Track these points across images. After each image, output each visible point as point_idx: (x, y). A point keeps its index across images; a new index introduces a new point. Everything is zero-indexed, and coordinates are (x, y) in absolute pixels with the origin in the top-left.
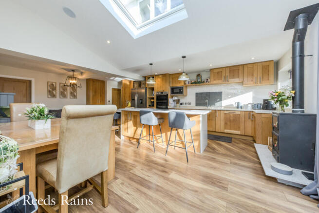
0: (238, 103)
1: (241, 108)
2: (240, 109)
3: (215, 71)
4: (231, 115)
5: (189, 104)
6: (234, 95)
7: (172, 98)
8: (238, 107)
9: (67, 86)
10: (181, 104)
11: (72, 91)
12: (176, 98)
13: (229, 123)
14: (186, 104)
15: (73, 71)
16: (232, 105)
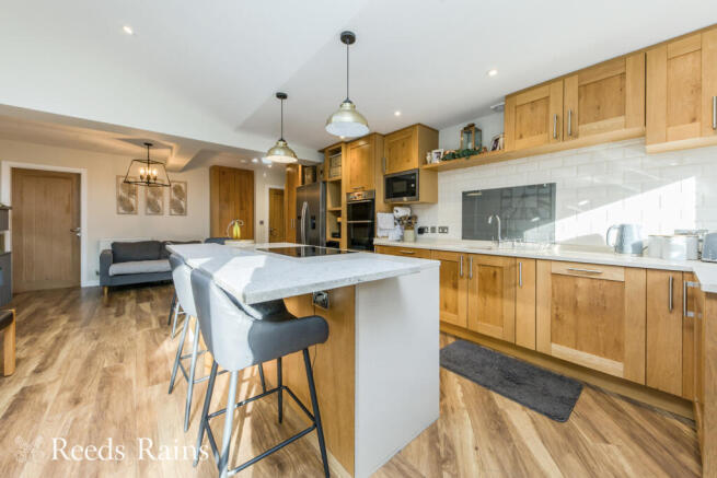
0: (622, 228)
1: (640, 250)
2: (629, 258)
3: (520, 100)
4: (581, 283)
5: (444, 230)
6: (604, 194)
7: (392, 211)
8: (620, 248)
9: (163, 185)
10: (421, 231)
11: (175, 198)
12: (402, 212)
13: (569, 318)
14: (433, 230)
15: (149, 145)
16: (597, 237)
